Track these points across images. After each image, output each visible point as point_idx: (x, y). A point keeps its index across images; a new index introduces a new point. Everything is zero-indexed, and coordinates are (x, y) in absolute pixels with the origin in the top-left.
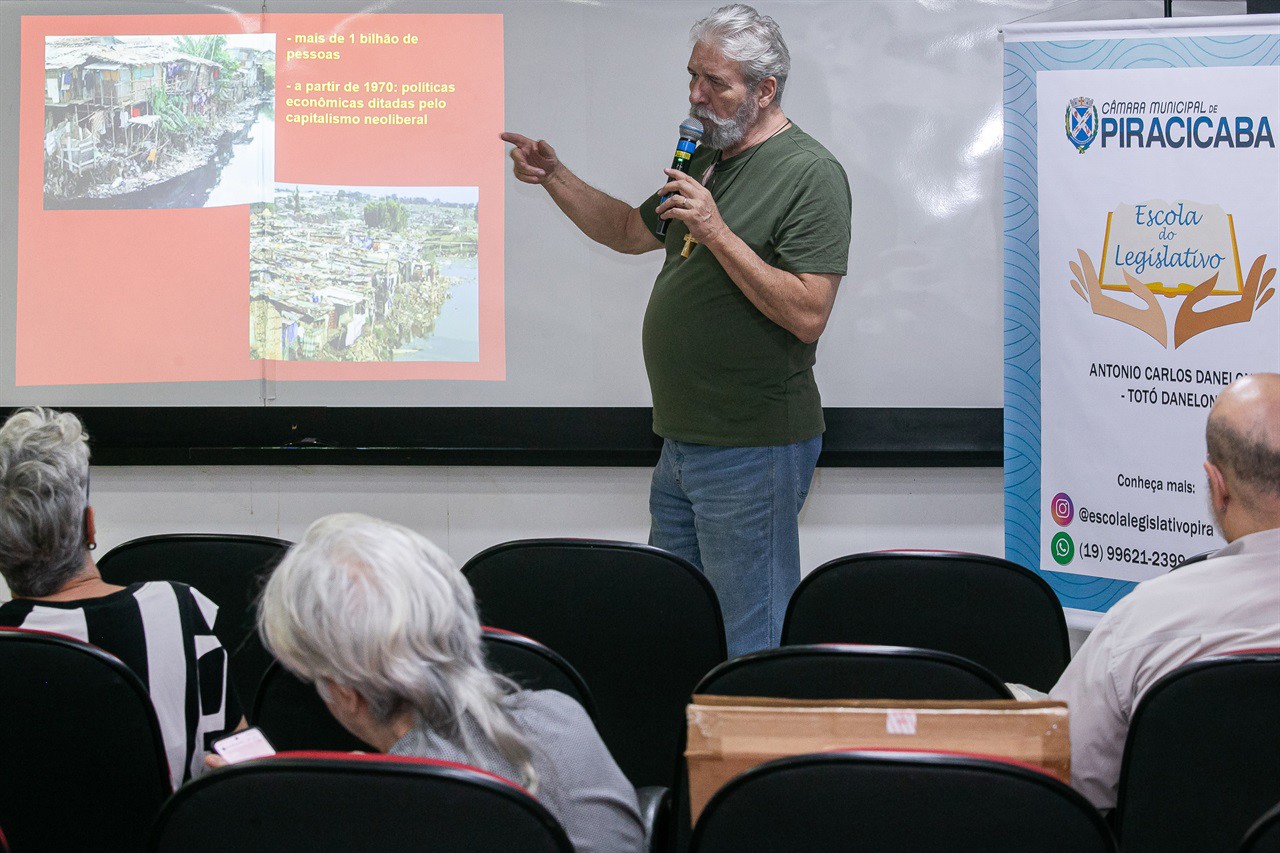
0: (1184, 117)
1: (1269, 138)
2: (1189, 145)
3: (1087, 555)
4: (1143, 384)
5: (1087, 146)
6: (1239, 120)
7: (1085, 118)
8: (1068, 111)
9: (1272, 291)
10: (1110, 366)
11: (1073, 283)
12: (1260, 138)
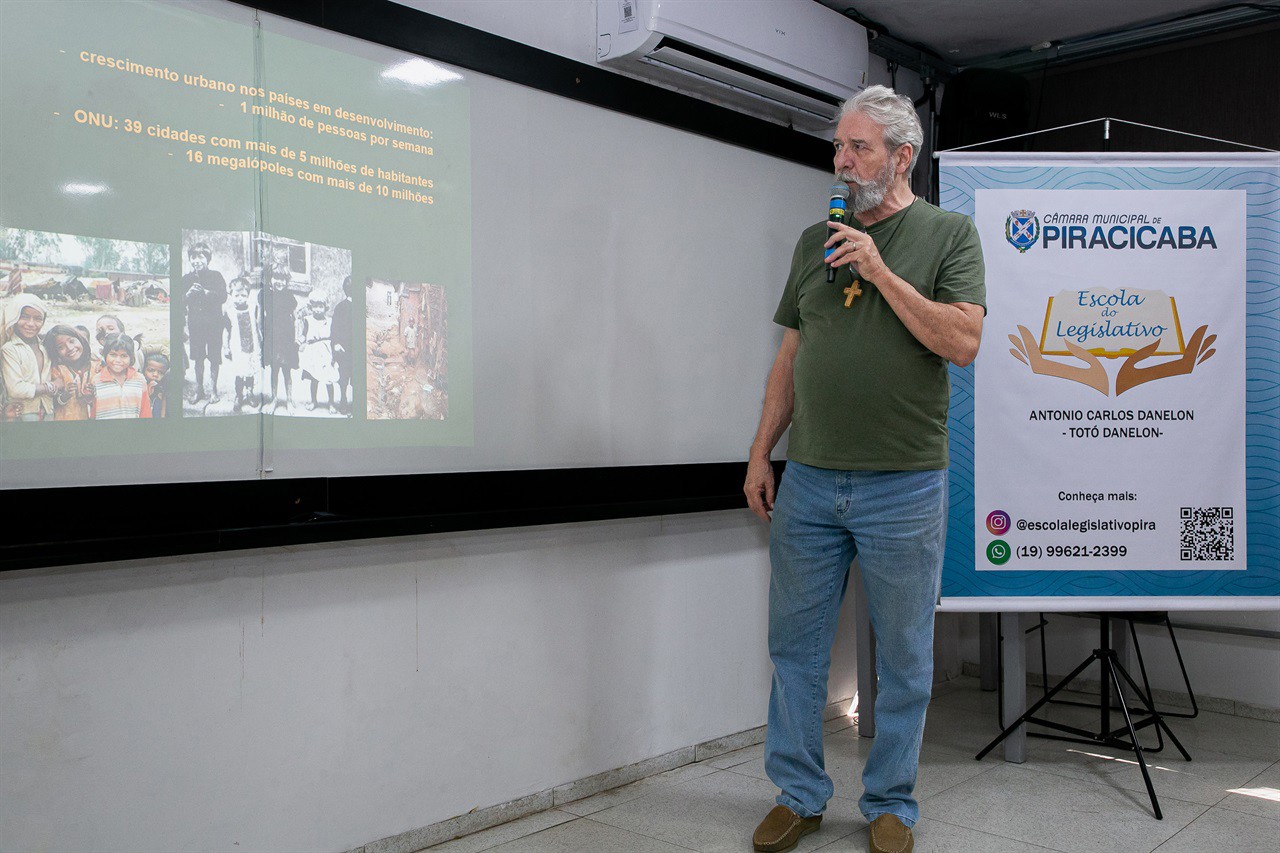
0: (1128, 227)
1: (1212, 242)
2: (1132, 246)
3: (1025, 555)
4: (1084, 423)
5: (1028, 247)
6: (1181, 229)
7: (1027, 226)
8: (1008, 221)
9: (1213, 351)
10: (1050, 412)
11: (1013, 352)
12: (1202, 241)
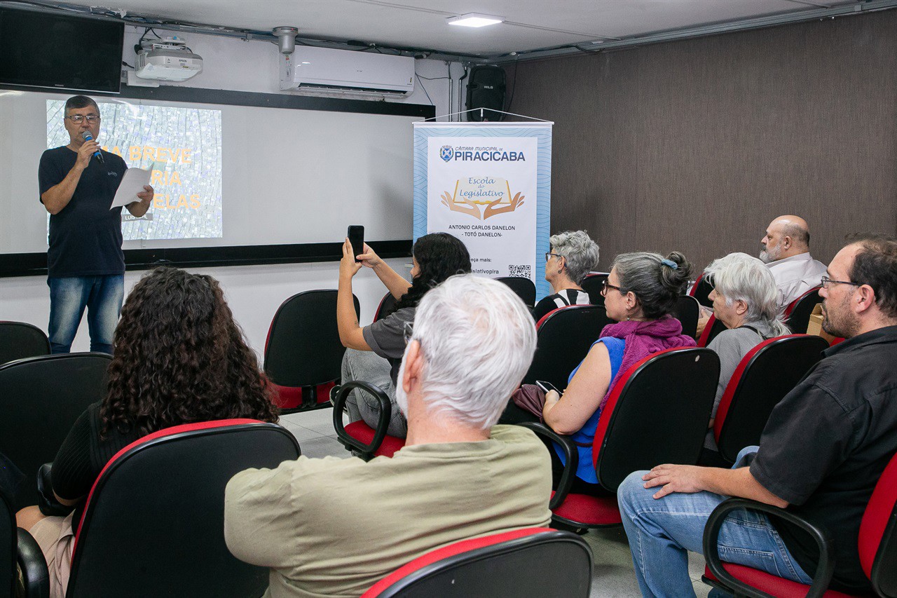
0: (489, 152)
1: (523, 158)
2: (491, 160)
4: (471, 230)
5: (449, 160)
6: (511, 153)
7: (448, 151)
8: (441, 149)
9: (523, 202)
10: (457, 226)
11: (442, 202)
12: (519, 158)
